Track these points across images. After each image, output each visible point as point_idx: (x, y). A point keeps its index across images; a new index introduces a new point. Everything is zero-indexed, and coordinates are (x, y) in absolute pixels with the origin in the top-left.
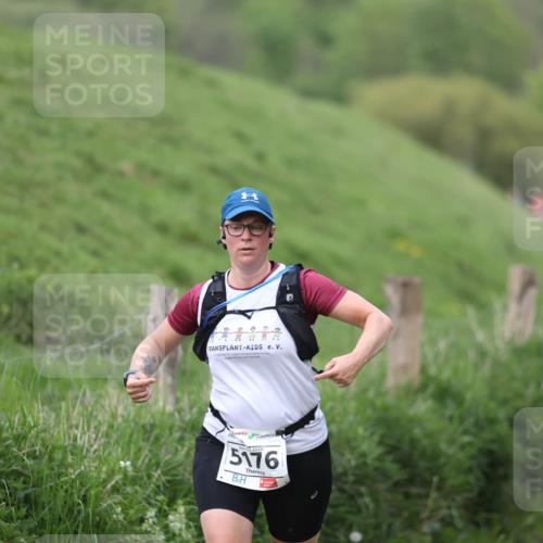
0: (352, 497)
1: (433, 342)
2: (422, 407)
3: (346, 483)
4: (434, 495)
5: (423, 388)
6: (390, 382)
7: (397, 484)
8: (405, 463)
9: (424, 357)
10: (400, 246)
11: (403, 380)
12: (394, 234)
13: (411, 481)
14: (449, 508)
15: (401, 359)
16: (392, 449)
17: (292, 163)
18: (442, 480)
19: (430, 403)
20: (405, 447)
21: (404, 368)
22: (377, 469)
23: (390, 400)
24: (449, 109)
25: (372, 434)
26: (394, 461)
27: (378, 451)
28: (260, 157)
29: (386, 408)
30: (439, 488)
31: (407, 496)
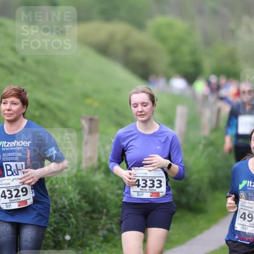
0: (66, 219)
1: (104, 146)
2: (99, 177)
3: (63, 212)
4: (104, 218)
5: (99, 168)
6: (84, 165)
7: (87, 213)
8: (91, 203)
9: (100, 153)
10: (88, 101)
11: (90, 164)
12: (86, 96)
13: (93, 211)
14: (111, 224)
15: (89, 154)
16: (85, 197)
17: (38, 62)
18: (108, 211)
19: (102, 175)
20: (91, 196)
21: (90, 158)
22: (78, 206)
23: (84, 173)
24: (111, 37)
25: (75, 189)
26: (86, 202)
27: (78, 197)
28: (23, 59)
29: (82, 177)
30: (106, 215)
31: (92, 218)
